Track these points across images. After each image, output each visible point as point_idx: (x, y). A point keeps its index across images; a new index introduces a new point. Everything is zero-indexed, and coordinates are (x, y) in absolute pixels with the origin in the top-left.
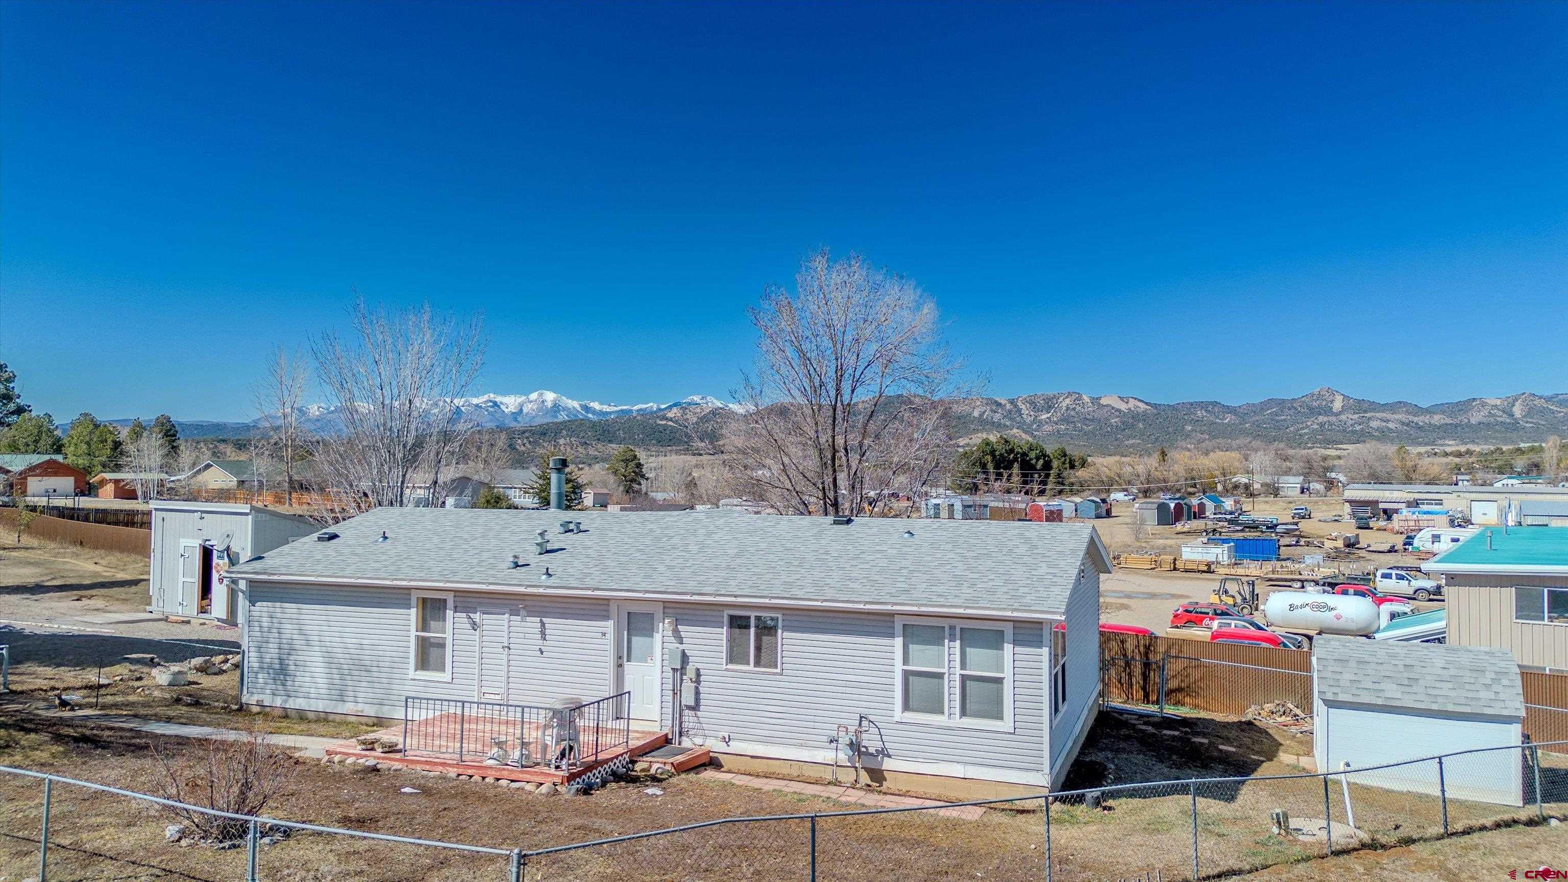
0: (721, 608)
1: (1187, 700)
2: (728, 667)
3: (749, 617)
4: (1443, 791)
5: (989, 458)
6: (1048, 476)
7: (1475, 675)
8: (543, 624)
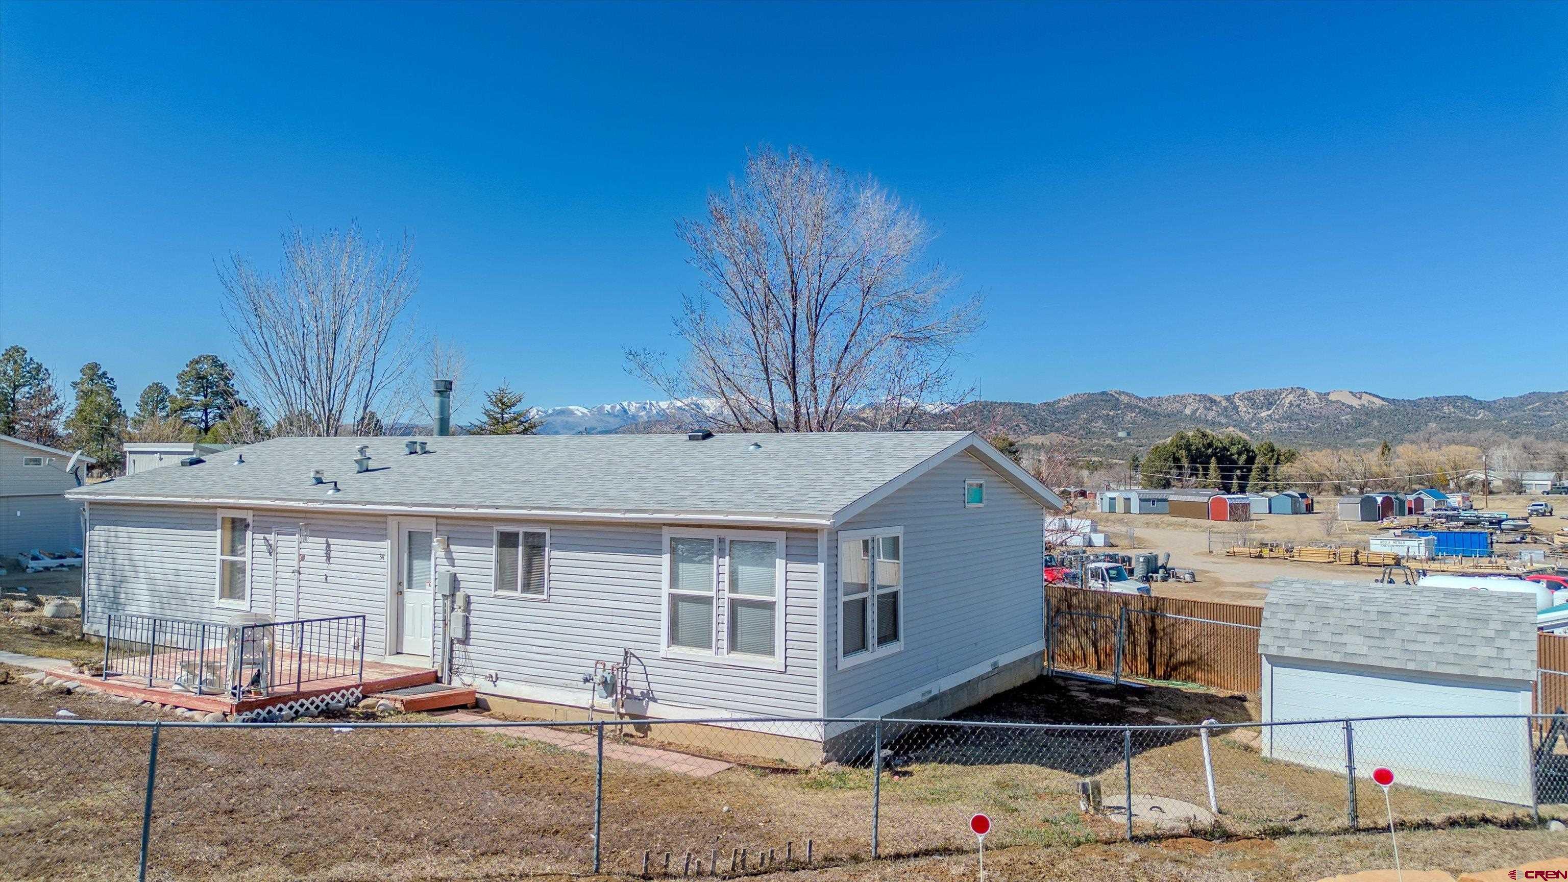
0: (491, 524)
1: (1199, 675)
2: (497, 593)
3: (517, 534)
4: (1351, 768)
5: (1183, 452)
6: (1250, 470)
7: (1473, 624)
8: (328, 545)
